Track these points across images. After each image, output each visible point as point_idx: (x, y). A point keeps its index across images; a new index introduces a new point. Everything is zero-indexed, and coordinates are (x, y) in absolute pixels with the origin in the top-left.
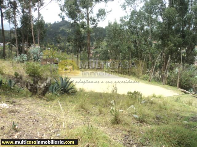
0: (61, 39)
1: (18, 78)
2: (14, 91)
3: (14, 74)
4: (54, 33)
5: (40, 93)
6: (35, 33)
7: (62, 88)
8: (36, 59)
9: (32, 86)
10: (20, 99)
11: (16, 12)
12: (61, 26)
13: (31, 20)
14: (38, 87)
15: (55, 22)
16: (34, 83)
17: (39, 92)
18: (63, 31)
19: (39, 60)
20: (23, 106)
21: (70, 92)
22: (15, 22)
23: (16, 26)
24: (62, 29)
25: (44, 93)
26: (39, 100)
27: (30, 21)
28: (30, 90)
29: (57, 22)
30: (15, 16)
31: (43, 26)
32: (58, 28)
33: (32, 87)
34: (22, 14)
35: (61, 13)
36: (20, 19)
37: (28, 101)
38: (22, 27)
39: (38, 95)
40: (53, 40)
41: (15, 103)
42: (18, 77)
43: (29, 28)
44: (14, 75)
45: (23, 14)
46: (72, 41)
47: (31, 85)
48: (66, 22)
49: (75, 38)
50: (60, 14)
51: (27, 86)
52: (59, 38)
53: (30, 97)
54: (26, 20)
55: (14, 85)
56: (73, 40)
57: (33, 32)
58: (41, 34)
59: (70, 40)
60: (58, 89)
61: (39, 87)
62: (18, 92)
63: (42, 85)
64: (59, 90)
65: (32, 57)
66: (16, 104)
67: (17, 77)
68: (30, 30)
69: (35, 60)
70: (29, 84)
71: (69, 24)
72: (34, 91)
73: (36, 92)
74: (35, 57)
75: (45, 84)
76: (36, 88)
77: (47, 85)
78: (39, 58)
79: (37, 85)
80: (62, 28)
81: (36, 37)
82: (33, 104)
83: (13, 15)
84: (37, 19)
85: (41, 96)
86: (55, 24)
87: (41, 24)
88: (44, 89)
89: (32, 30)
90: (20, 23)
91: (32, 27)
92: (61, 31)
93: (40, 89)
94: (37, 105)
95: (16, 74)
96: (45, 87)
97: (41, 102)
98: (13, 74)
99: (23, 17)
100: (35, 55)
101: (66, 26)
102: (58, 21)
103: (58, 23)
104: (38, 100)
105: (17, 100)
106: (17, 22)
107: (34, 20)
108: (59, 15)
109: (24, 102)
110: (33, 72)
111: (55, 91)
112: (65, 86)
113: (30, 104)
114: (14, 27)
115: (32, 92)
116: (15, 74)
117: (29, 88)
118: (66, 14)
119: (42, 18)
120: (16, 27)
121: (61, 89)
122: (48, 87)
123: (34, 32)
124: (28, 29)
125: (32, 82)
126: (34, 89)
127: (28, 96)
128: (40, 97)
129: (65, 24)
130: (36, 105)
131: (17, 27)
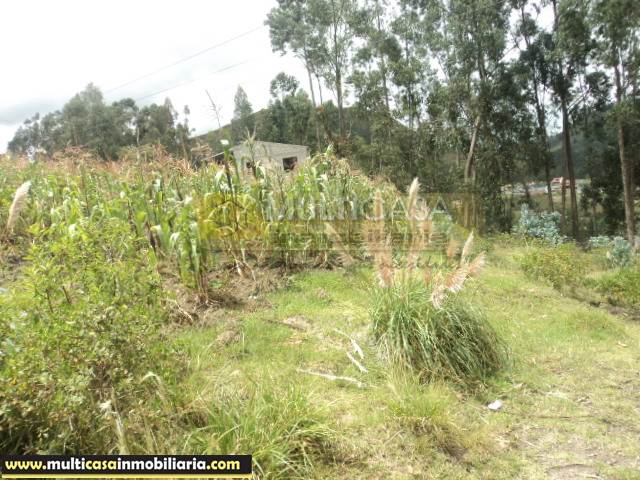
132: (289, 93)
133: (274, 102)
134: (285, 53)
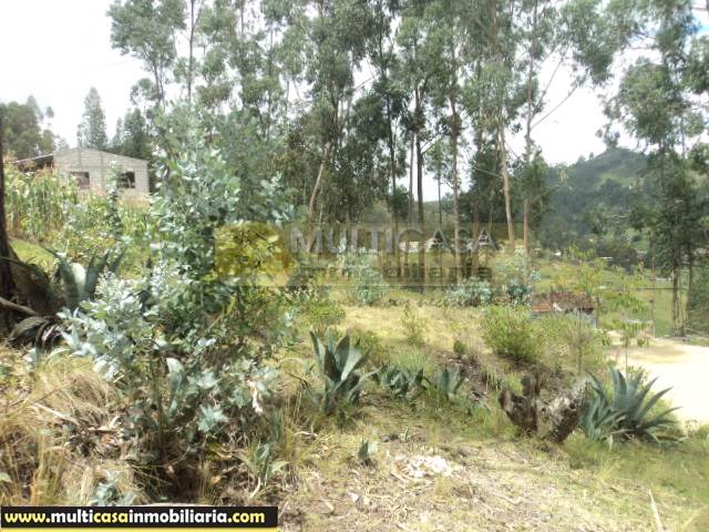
0: (606, 219)
1: (465, 361)
2: (456, 407)
3: (452, 345)
4: (577, 199)
5: (546, 433)
6: (515, 206)
7: (623, 418)
8: (517, 294)
9: (520, 405)
10: (480, 444)
11: (458, 147)
12: (603, 169)
13: (503, 163)
14: (540, 408)
15: (581, 159)
16: (526, 392)
17: (545, 427)
18: (610, 185)
19: (525, 297)
20: (493, 476)
21: (655, 435)
22: (453, 177)
23: (456, 188)
24: (609, 180)
25: (561, 434)
26: (541, 457)
27: (499, 169)
28: (512, 416)
29: (587, 159)
30: (455, 158)
31: (541, 179)
32: (592, 180)
33: (519, 408)
34: (475, 149)
35: (608, 127)
36: (468, 167)
37: (506, 454)
38: (473, 188)
39: (539, 439)
40: (571, 221)
41: (464, 456)
42: (465, 357)
43: (496, 191)
44: (452, 351)
45: (479, 148)
46: (651, 224)
47: (515, 399)
48: (625, 153)
49: (663, 212)
50: (604, 130)
51: (502, 401)
52: (599, 217)
53: (512, 440)
54: (487, 164)
55: (457, 387)
56: (655, 220)
57: (508, 204)
58: (535, 206)
59: (643, 220)
60: (607, 420)
61: (544, 410)
62: (470, 414)
63: (557, 404)
64: (610, 423)
65: (505, 288)
66: (468, 460)
67: (459, 358)
68: (499, 198)
69: (514, 297)
70: (508, 395)
71: (633, 160)
72: (524, 420)
73: (534, 427)
74: (514, 287)
75: (567, 402)
76: (533, 412)
77: (572, 406)
78: (525, 291)
79: (538, 402)
80: (604, 178)
81: (518, 218)
82: (523, 471)
83: (451, 157)
84: (522, 159)
85: (550, 444)
86: (580, 164)
87: (535, 175)
88: (561, 418)
89: (507, 197)
90: (469, 179)
91: (506, 188)
92: (603, 186)
93: (547, 418)
94: (541, 479)
95: (459, 349)
96: (565, 412)
97: (549, 466)
98: (449, 346)
99: (479, 157)
100: (514, 282)
101: (623, 166)
102: (591, 155)
103: (590, 161)
104: (539, 458)
105: (470, 446)
106: (460, 176)
107: (511, 163)
108: (599, 133)
109: (492, 457)
110: (510, 344)
111: (596, 427)
112: (635, 408)
113: (515, 470)
114: (452, 192)
115: (518, 424)
116: (455, 348)
117: (509, 407)
118: (627, 125)
119: (538, 153)
120: (456, 192)
121: (617, 418)
122: (575, 414)
123: (511, 201)
124: (493, 193)
125: (519, 389)
126: (525, 415)
127: (505, 437)
128: (547, 447)
129: (619, 162)
130: (533, 477)
131: (459, 192)
132: (153, 103)
133: (133, 111)
134: (127, 51)
